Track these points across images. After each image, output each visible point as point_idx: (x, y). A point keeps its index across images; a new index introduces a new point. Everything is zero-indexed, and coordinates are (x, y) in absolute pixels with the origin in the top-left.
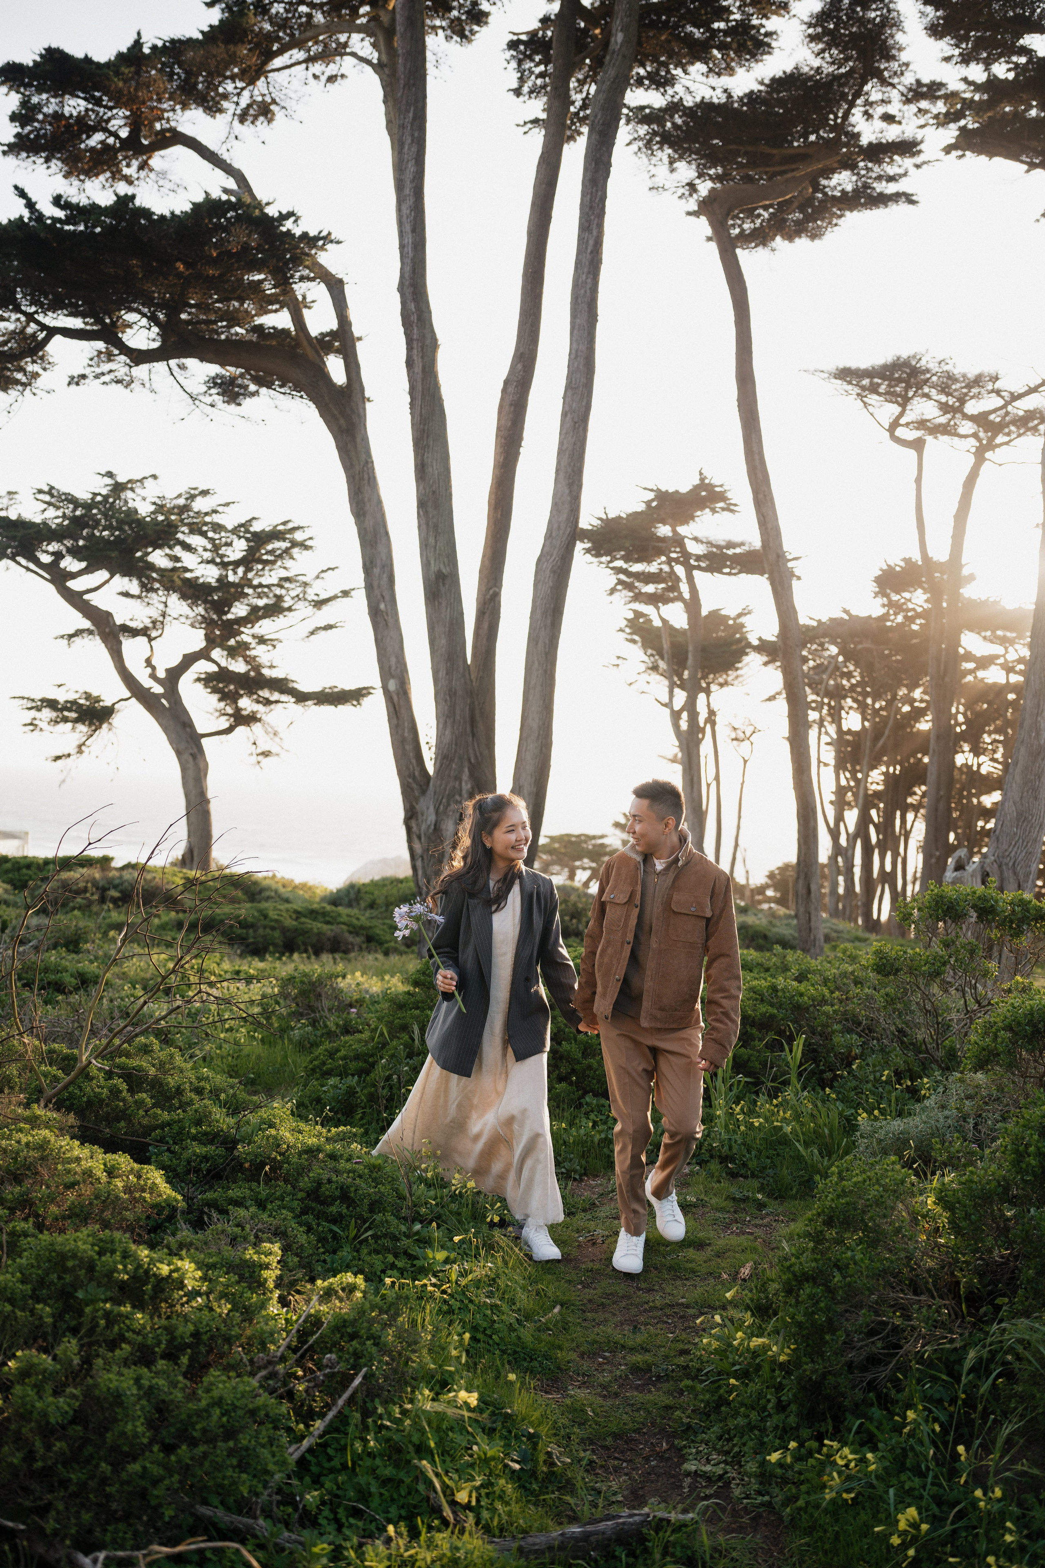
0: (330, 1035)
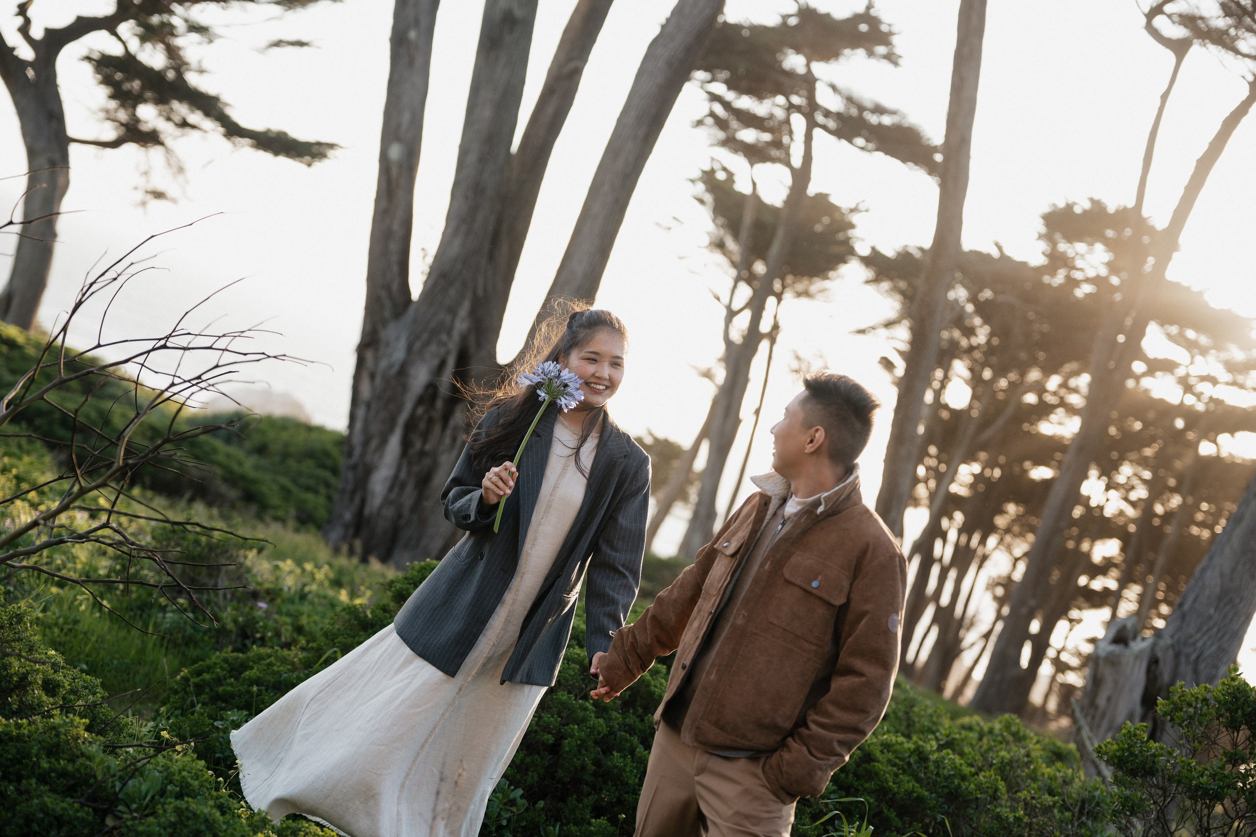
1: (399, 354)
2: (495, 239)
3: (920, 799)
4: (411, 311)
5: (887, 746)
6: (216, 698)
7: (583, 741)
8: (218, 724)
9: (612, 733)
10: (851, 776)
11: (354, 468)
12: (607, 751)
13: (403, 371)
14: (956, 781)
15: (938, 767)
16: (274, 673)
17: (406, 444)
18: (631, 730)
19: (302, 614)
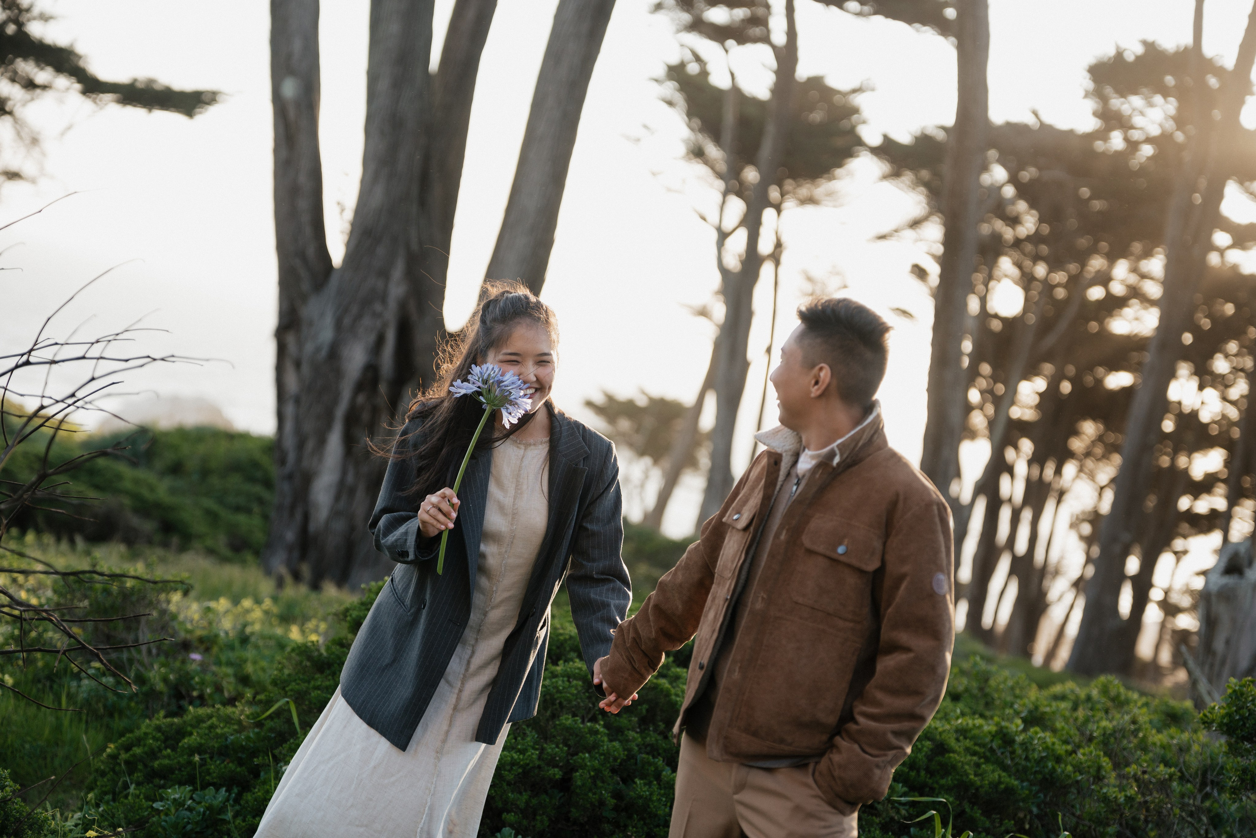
1: (326, 334)
2: (424, 181)
3: (1009, 791)
4: (334, 281)
5: (963, 732)
6: (152, 775)
7: (598, 771)
8: (157, 805)
9: (631, 756)
10: (923, 773)
11: (290, 477)
12: (627, 780)
13: (334, 354)
14: (1050, 764)
15: (1026, 750)
16: (218, 736)
17: (349, 440)
18: (653, 750)
19: (245, 661)
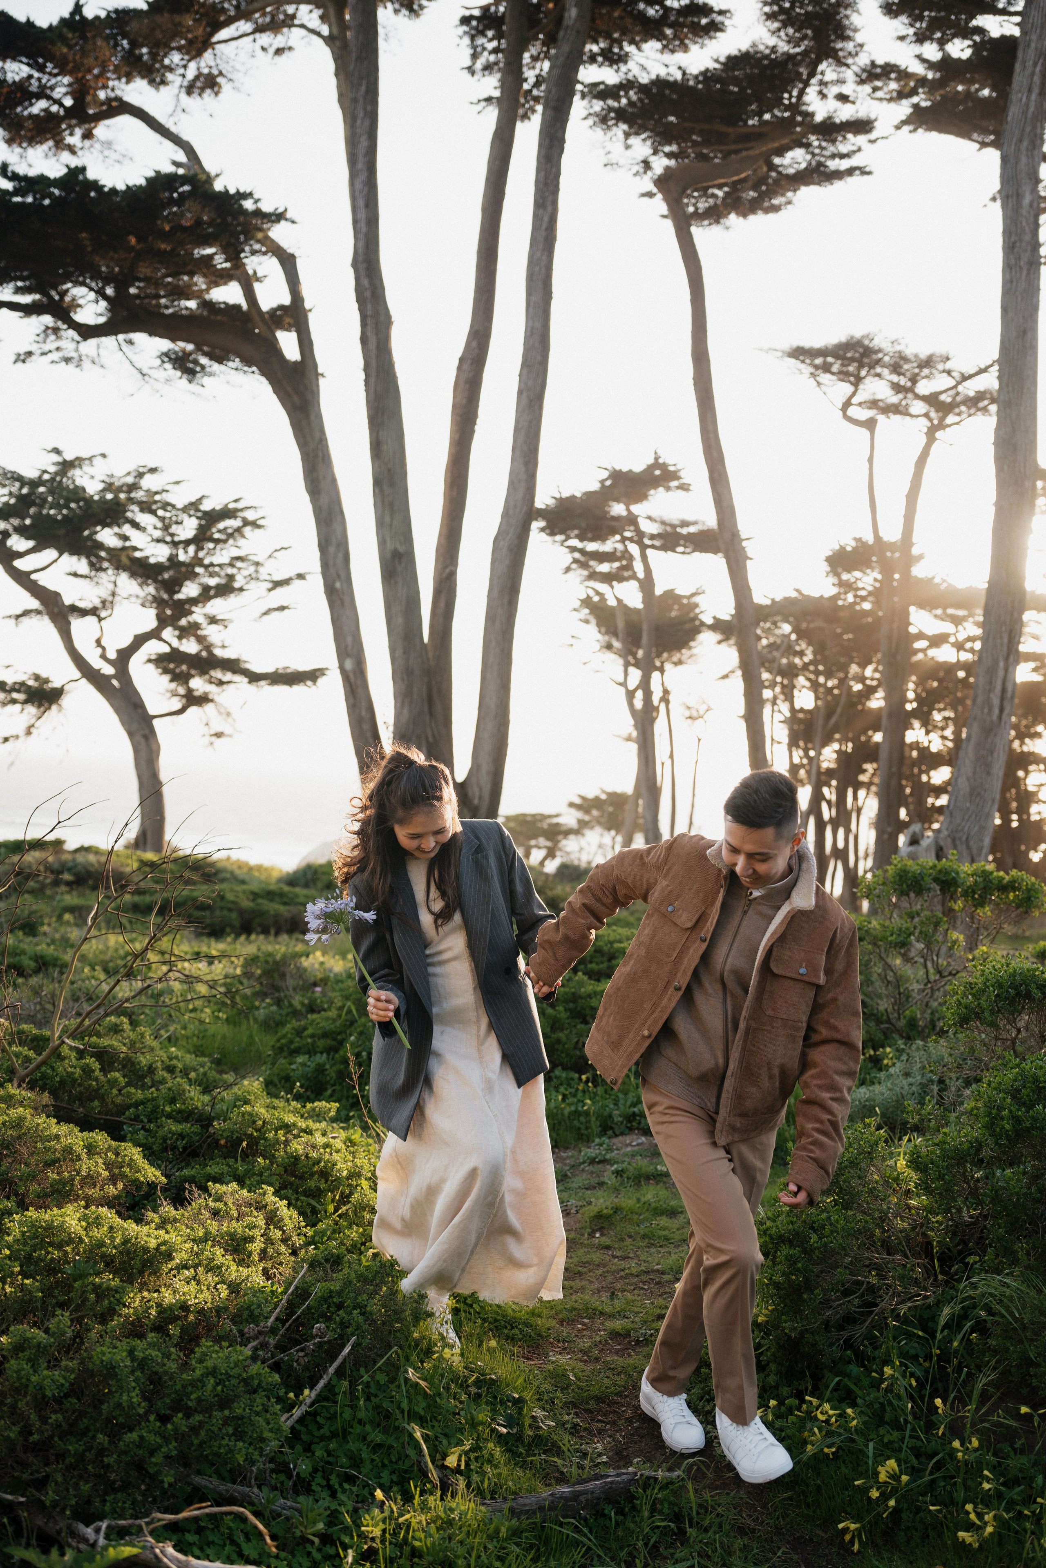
0: (296, 1014)
6: (291, 1052)
8: (293, 1066)
